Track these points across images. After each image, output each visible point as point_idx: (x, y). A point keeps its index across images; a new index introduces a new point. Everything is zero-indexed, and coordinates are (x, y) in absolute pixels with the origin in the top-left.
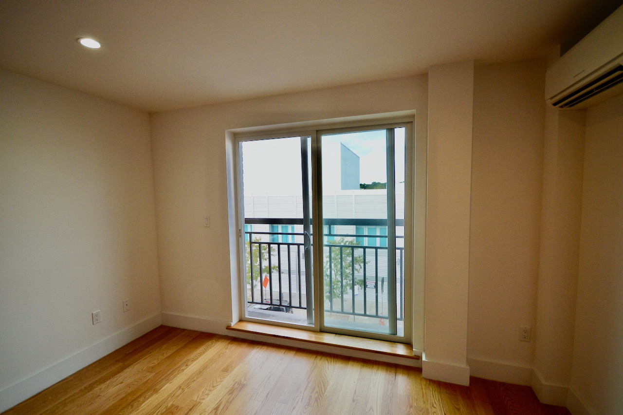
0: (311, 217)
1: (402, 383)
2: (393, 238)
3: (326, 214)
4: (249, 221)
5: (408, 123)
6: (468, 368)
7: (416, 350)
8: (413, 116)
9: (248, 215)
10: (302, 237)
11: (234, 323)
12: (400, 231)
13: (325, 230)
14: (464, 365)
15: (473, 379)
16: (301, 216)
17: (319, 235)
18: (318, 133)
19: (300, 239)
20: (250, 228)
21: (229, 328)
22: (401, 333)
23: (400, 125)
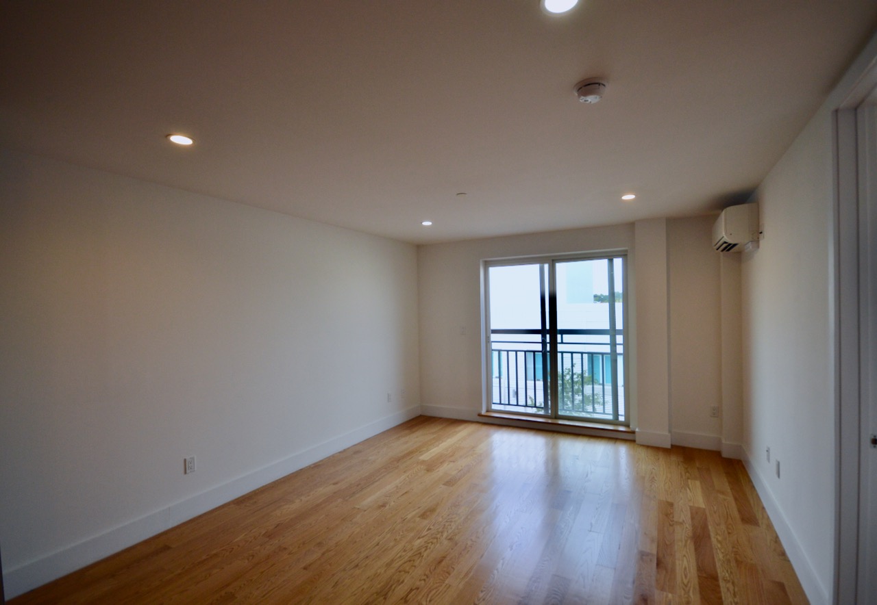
0: (548, 327)
1: (623, 450)
2: (613, 344)
3: (560, 327)
4: (495, 332)
5: (624, 255)
6: (669, 435)
7: (632, 427)
8: (626, 251)
9: (493, 327)
10: (541, 345)
11: (483, 412)
12: (620, 339)
13: (559, 336)
14: (666, 433)
15: (672, 445)
16: (539, 327)
17: (554, 343)
18: (553, 262)
19: (539, 347)
20: (494, 337)
21: (480, 415)
22: (622, 419)
23: (617, 256)
